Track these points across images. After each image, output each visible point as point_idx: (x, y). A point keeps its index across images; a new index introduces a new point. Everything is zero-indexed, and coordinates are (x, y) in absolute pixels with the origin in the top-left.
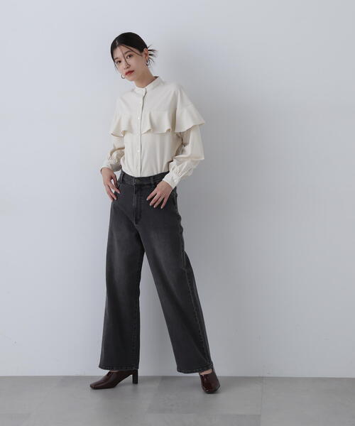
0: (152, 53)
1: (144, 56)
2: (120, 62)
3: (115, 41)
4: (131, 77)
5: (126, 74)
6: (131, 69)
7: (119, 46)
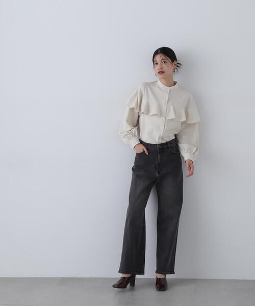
0: (179, 65)
1: (173, 65)
2: (157, 64)
3: (158, 50)
4: (161, 76)
5: (159, 73)
6: (163, 70)
7: (160, 53)
